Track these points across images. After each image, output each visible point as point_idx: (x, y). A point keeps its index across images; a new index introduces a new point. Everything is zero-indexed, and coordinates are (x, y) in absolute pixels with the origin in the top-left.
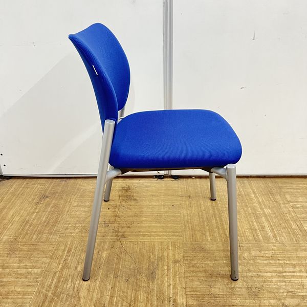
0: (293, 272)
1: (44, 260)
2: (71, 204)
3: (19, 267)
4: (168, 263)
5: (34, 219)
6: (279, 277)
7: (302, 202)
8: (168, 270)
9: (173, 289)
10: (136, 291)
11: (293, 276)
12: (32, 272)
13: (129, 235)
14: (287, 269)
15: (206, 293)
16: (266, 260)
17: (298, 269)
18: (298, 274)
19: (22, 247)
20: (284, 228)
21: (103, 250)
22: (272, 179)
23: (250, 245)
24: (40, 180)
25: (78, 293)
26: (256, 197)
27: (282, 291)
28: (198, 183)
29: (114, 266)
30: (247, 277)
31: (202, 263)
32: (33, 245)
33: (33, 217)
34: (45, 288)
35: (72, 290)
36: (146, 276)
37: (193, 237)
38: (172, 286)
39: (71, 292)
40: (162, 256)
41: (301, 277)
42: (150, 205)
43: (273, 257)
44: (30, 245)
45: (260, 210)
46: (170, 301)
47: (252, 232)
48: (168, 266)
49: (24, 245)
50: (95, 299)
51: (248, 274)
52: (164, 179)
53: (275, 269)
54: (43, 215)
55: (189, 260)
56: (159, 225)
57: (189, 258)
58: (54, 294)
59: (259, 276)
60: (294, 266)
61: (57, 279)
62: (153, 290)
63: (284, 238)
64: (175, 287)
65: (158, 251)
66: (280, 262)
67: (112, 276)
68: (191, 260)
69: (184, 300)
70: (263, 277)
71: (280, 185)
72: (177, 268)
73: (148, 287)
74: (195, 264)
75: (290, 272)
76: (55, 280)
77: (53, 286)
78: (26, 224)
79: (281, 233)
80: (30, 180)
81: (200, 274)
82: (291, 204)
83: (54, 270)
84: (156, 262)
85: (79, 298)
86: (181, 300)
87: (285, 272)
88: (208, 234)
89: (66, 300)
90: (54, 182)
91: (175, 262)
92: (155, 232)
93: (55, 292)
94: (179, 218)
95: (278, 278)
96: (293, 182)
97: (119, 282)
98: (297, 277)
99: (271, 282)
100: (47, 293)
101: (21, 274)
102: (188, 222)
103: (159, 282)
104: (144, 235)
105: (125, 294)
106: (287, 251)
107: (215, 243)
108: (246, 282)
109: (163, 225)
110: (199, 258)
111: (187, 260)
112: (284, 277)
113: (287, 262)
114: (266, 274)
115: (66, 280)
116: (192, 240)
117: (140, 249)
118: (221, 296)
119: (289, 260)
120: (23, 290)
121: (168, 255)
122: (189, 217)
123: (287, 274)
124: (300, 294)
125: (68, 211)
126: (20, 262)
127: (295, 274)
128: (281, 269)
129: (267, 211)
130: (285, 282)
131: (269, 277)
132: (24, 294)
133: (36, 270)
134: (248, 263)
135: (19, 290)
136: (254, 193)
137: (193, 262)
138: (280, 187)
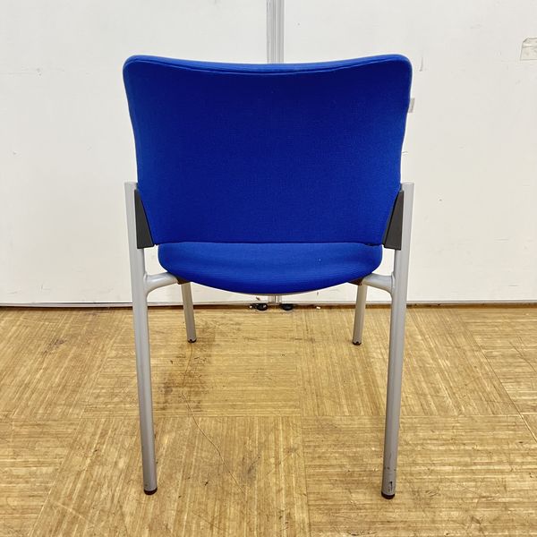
0: (488, 464)
1: (59, 451)
2: (105, 355)
3: (13, 465)
4: (277, 453)
5: (39, 381)
6: (464, 472)
7: (501, 347)
8: (277, 464)
9: (287, 497)
10: (222, 500)
11: (488, 471)
12: (38, 472)
13: (208, 407)
14: (478, 460)
15: (343, 503)
16: (443, 445)
17: (495, 458)
18: (496, 468)
19: (18, 429)
20: (472, 391)
21: (163, 432)
22: (451, 310)
23: (416, 420)
24: (48, 313)
25: (121, 507)
26: (425, 339)
27: (470, 495)
28: (326, 317)
29: (183, 460)
30: (411, 474)
31: (335, 452)
32: (38, 425)
33: (38, 376)
34: (61, 500)
35: (109, 502)
36: (239, 476)
37: (318, 407)
38: (283, 492)
39: (108, 506)
40: (267, 440)
41: (502, 472)
42: (243, 355)
43: (454, 441)
44: (33, 425)
45: (431, 361)
46: (281, 517)
47: (419, 398)
48: (277, 458)
49: (22, 426)
50: (150, 516)
51: (413, 469)
52: (268, 311)
53: (458, 459)
54: (55, 373)
55: (312, 448)
56: (260, 388)
57: (312, 444)
58: (78, 510)
59: (431, 472)
60: (489, 453)
61: (83, 483)
62: (251, 498)
63: (473, 408)
64: (289, 494)
65: (260, 433)
66: (467, 448)
67: (179, 476)
68: (315, 447)
69: (305, 516)
70: (438, 473)
71: (465, 319)
72: (291, 462)
73: (243, 493)
74: (323, 453)
75: (483, 464)
76: (79, 486)
77: (75, 496)
78: (25, 389)
79: (467, 400)
80: (31, 313)
81: (331, 470)
82: (483, 351)
83: (77, 468)
84: (256, 452)
85: (123, 515)
86: (300, 515)
87: (475, 464)
88: (344, 402)
89: (100, 520)
90: (73, 316)
91: (289, 450)
92: (253, 401)
93: (79, 506)
94: (295, 376)
95: (462, 473)
96: (486, 315)
97: (192, 486)
98: (495, 472)
99: (452, 481)
100: (66, 507)
101: (18, 477)
102: (309, 382)
103: (262, 485)
104: (233, 406)
105: (203, 507)
106: (477, 430)
107: (356, 418)
108: (410, 482)
109: (268, 388)
110: (329, 443)
111: (310, 446)
112: (473, 472)
113: (479, 448)
114: (443, 468)
115: (98, 484)
116: (316, 413)
117: (228, 429)
118: (367, 506)
119: (481, 445)
120: (23, 503)
121: (276, 439)
122: (312, 375)
123: (479, 467)
124: (500, 500)
125: (99, 367)
126: (16, 455)
127: (491, 467)
128: (468, 459)
129: (444, 363)
130: (474, 480)
131: (448, 473)
132: (24, 510)
133: (44, 470)
134: (413, 451)
135: (16, 503)
136: (422, 334)
137: (319, 450)
138: (465, 323)
